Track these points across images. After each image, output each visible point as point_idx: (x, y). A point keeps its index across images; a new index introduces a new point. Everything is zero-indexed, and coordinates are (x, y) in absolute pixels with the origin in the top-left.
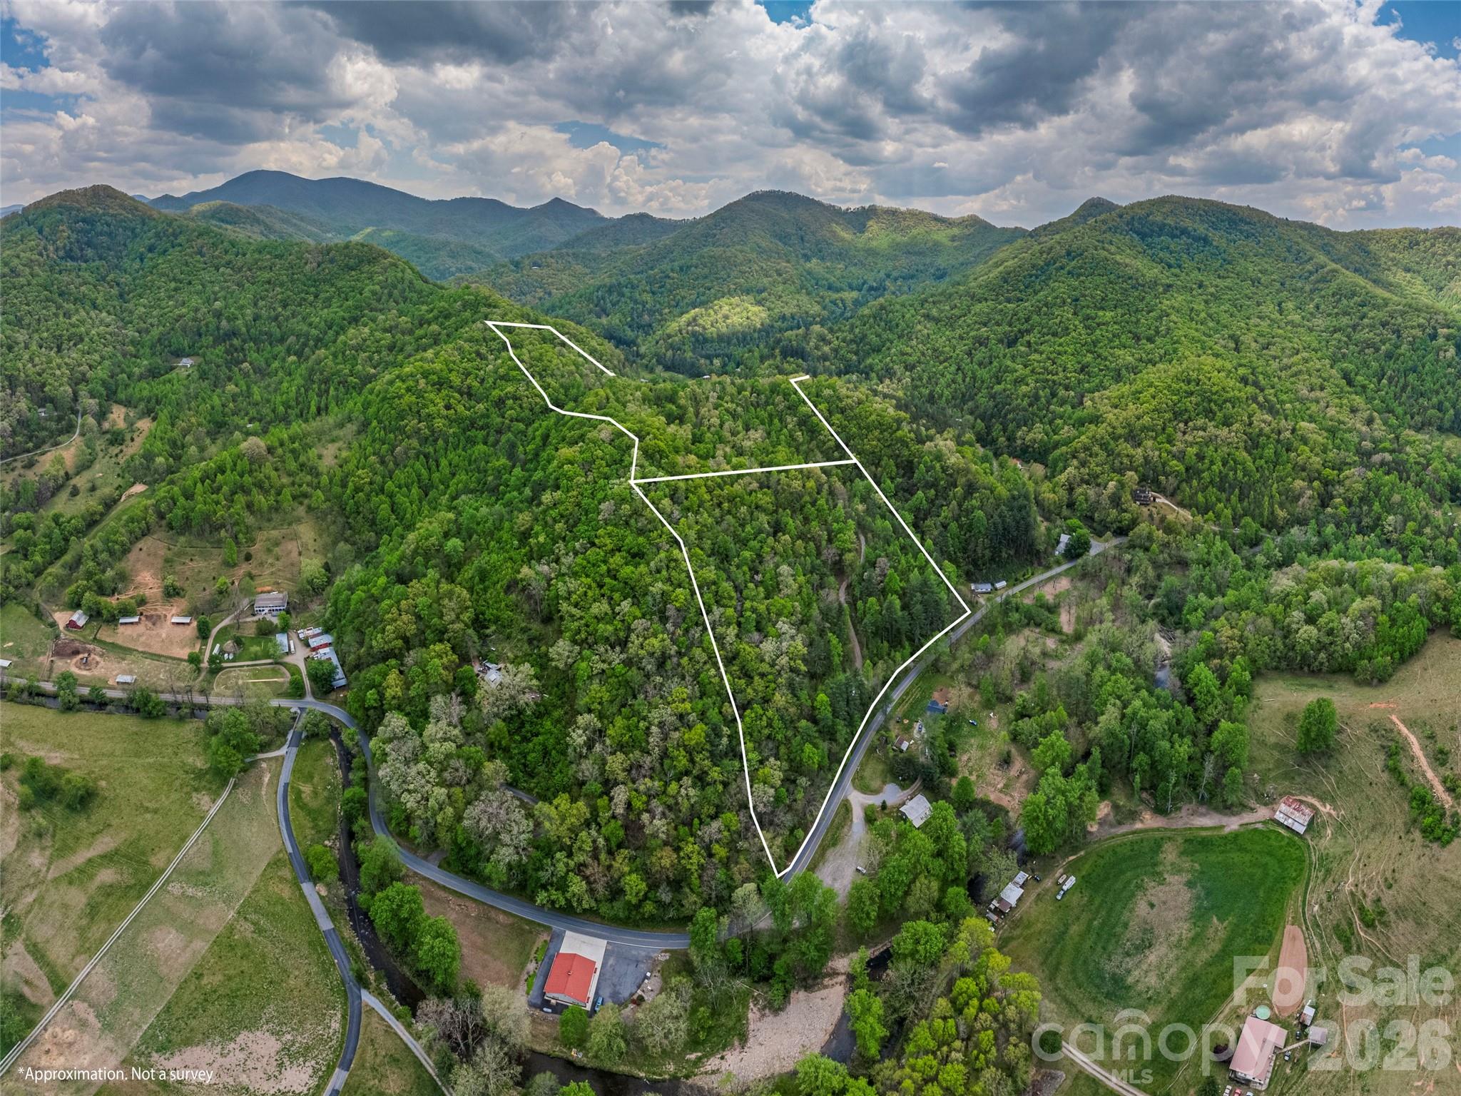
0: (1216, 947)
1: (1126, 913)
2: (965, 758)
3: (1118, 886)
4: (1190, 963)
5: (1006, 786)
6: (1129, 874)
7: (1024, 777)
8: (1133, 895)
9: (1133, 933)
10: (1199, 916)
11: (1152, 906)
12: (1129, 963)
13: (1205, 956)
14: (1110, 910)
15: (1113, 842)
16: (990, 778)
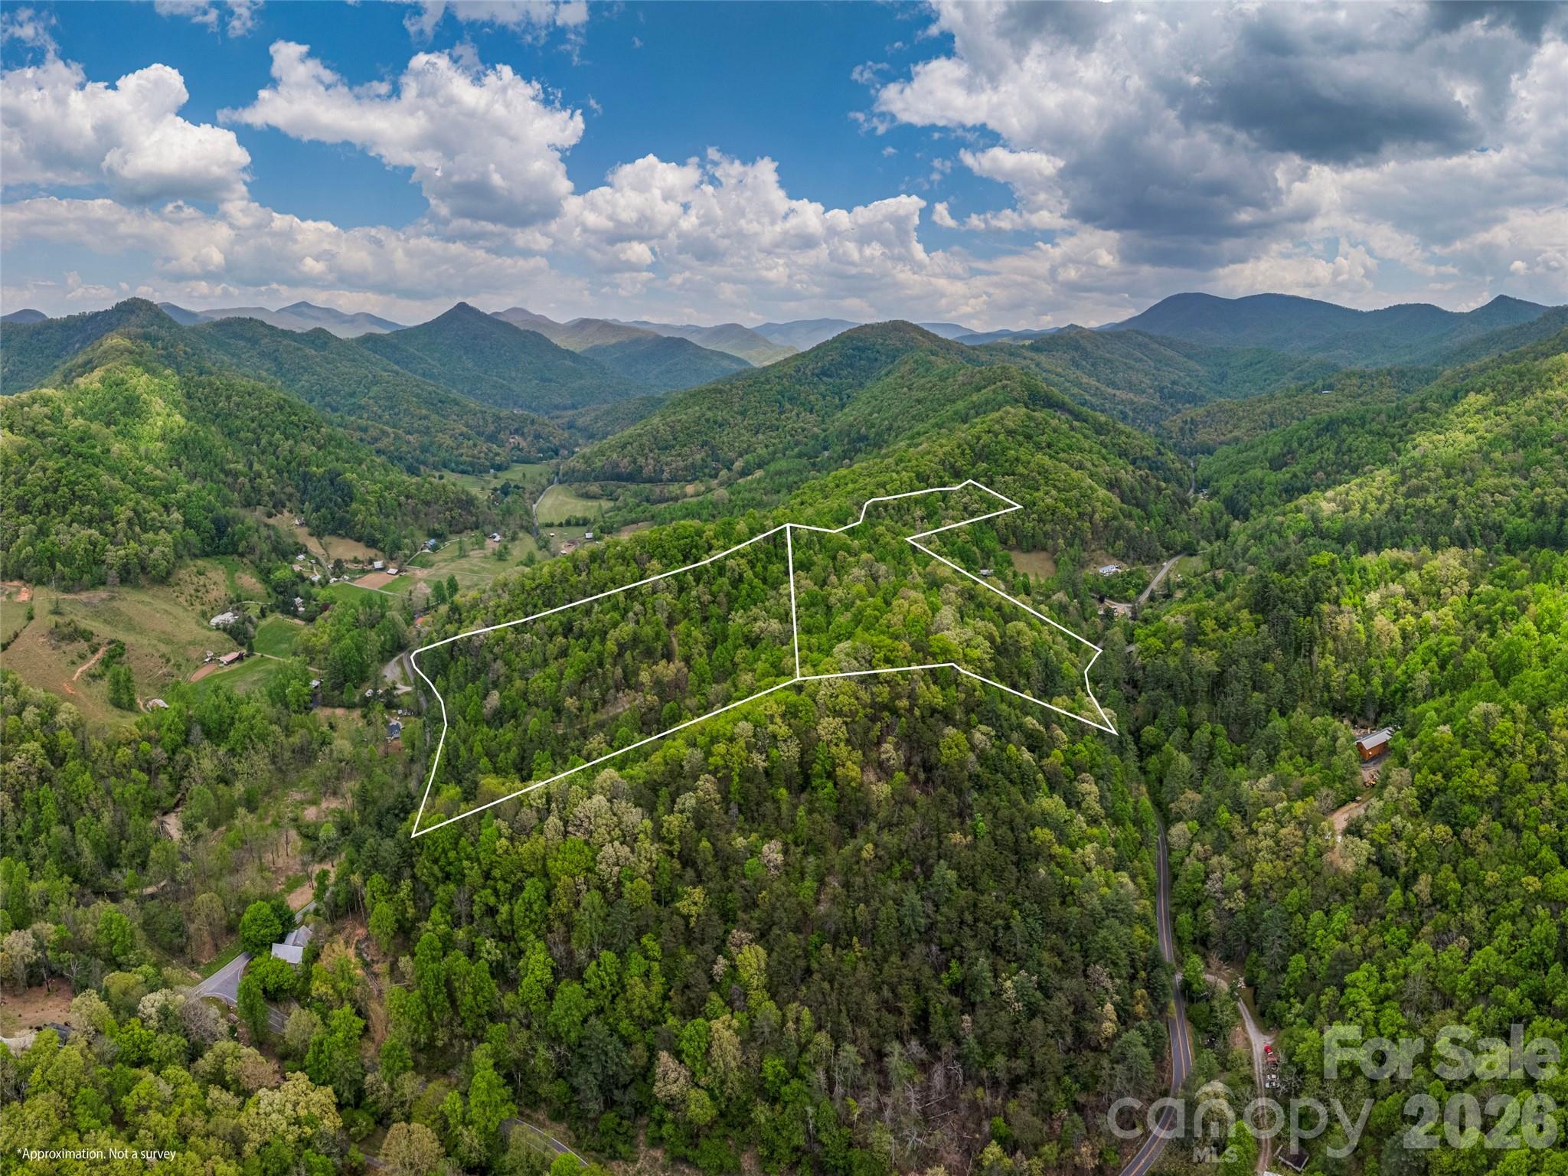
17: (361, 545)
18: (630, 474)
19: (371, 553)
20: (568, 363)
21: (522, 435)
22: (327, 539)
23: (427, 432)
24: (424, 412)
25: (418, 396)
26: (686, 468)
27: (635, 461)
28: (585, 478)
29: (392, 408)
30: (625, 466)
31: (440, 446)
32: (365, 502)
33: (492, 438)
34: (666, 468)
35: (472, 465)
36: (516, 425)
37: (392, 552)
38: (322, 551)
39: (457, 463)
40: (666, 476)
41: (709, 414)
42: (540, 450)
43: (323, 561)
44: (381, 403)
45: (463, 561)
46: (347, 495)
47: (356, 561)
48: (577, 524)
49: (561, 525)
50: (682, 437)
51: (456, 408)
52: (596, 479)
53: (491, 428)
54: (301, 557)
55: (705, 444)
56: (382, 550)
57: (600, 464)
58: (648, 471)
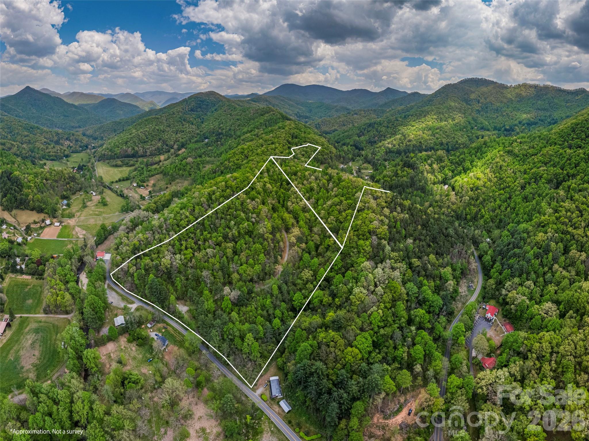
0: (11, 352)
1: (41, 349)
2: (134, 349)
3: (47, 356)
4: (19, 345)
5: (110, 357)
6: (45, 361)
7: (108, 366)
8: (41, 355)
9: (37, 345)
10: (17, 359)
11: (34, 355)
12: (36, 338)
13: (15, 348)
14: (46, 348)
15: (57, 369)
16: (118, 353)
17: (34, 212)
18: (133, 154)
19: (42, 216)
20: (74, 109)
21: (70, 140)
22: (14, 212)
23: (29, 142)
24: (26, 133)
25: (21, 126)
26: (155, 150)
27: (133, 149)
28: (112, 158)
29: (11, 132)
30: (130, 151)
31: (38, 149)
32: (29, 187)
33: (57, 143)
34: (148, 151)
35: (56, 156)
36: (67, 136)
37: (53, 214)
38: (14, 220)
39: (49, 156)
40: (148, 153)
41: (157, 127)
42: (80, 147)
43: (17, 226)
44: (6, 130)
45: (86, 209)
46: (18, 183)
47: (35, 223)
48: (124, 180)
49: (117, 182)
50: (150, 137)
51: (38, 130)
52: (118, 158)
53: (56, 138)
54: (4, 227)
55: (160, 139)
56: (46, 213)
57: (118, 151)
58: (141, 152)
